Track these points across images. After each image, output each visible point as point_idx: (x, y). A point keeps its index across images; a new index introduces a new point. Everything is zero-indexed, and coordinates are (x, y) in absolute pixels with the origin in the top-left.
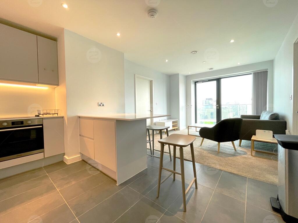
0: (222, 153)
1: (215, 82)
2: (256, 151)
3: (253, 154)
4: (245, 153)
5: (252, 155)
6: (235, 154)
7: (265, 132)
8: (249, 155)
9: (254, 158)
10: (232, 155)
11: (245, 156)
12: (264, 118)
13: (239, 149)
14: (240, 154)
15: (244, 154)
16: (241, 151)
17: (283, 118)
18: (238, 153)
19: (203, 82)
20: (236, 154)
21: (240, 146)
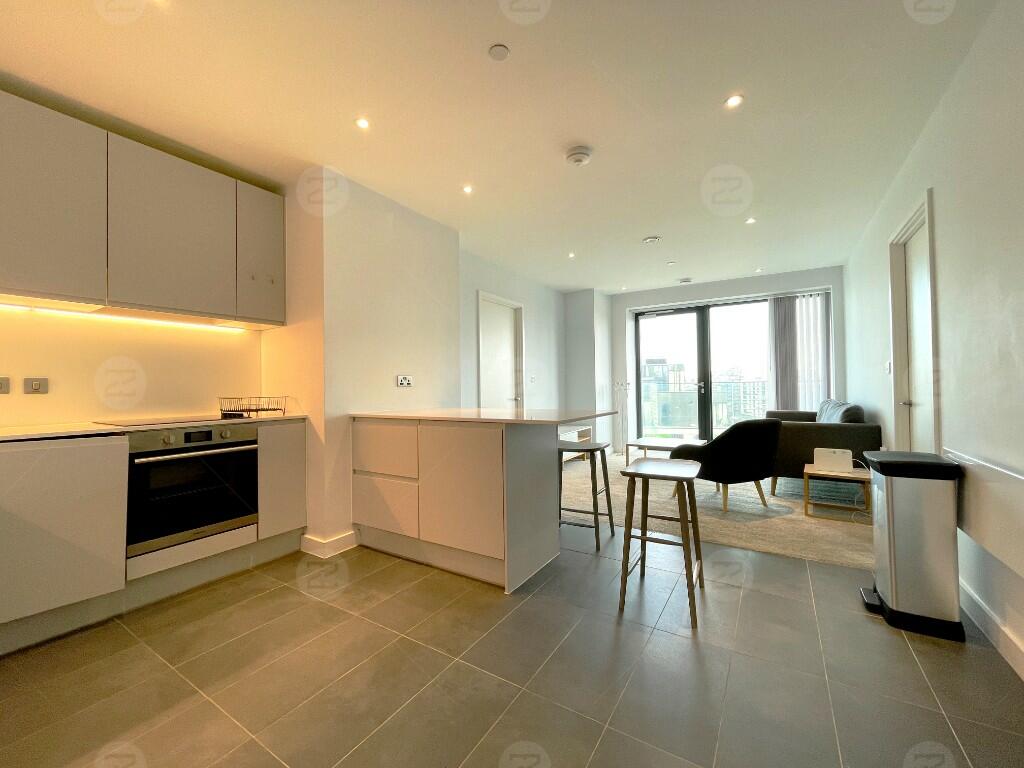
0: (733, 511)
1: (693, 316)
2: (815, 505)
3: (810, 512)
4: (791, 512)
5: (807, 514)
6: (766, 514)
7: (834, 452)
8: (798, 514)
9: (813, 520)
10: (759, 516)
11: (790, 516)
12: (828, 419)
13: (771, 501)
14: (778, 512)
15: (787, 513)
16: (780, 506)
17: (874, 416)
18: (773, 511)
19: (657, 315)
20: (771, 514)
21: (773, 494)
